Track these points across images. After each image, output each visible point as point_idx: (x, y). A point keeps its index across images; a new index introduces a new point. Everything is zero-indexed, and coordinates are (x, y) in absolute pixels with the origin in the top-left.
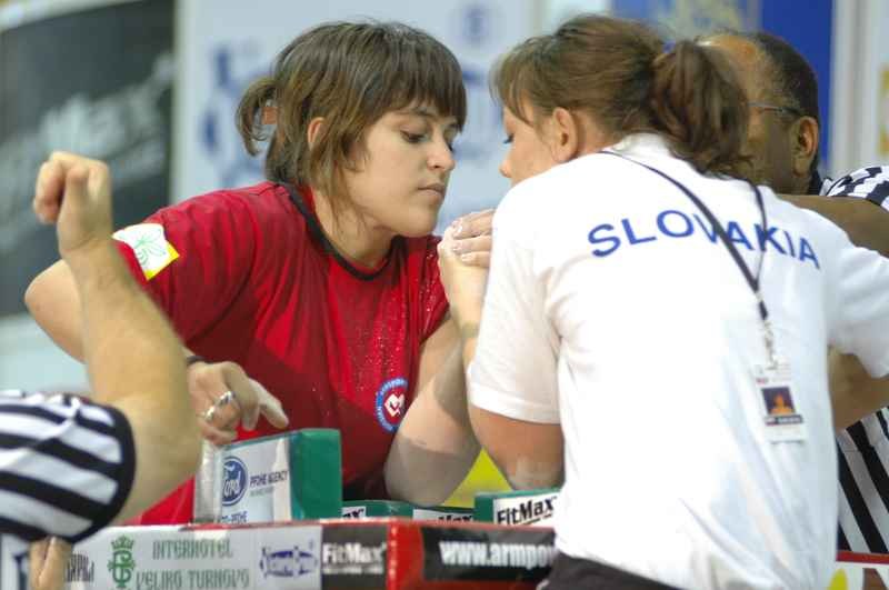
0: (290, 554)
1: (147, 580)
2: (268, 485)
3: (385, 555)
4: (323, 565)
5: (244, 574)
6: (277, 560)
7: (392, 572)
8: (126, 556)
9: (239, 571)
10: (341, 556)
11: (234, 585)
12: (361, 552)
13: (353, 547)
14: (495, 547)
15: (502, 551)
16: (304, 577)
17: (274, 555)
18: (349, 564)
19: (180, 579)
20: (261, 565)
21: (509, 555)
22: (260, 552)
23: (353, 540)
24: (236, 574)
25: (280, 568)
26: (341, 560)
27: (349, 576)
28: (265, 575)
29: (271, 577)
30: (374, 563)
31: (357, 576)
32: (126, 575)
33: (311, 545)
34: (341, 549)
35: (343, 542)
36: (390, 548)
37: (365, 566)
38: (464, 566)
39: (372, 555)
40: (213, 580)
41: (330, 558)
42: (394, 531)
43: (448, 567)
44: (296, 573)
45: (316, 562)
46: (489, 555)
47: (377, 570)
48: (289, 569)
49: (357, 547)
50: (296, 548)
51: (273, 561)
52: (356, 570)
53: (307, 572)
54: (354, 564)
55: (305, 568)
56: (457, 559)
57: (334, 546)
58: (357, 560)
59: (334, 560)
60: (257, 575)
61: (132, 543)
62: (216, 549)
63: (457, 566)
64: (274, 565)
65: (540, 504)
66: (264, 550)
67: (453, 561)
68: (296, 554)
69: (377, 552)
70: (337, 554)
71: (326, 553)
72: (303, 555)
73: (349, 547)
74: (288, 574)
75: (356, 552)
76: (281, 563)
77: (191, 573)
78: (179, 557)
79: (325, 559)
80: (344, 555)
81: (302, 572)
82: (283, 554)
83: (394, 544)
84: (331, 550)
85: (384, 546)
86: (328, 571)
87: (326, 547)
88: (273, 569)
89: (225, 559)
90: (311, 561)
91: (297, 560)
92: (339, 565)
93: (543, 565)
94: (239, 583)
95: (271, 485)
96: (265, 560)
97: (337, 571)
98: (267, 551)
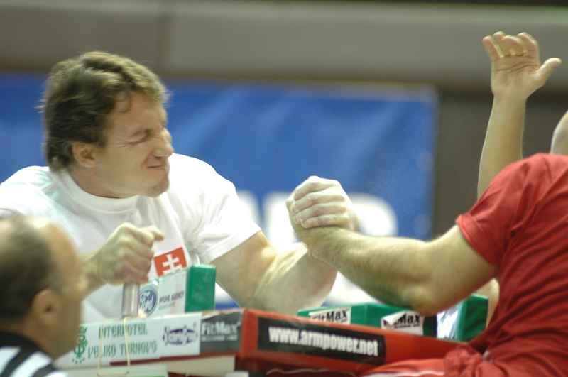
0: (181, 330)
1: (95, 353)
2: (171, 302)
3: (239, 328)
4: (201, 336)
5: (154, 345)
6: (173, 334)
8: (82, 338)
9: (151, 343)
10: (212, 330)
11: (147, 351)
12: (225, 327)
13: (220, 325)
14: (304, 333)
15: (308, 336)
16: (189, 345)
17: (172, 332)
19: (115, 350)
20: (164, 338)
21: (312, 340)
22: (163, 331)
23: (221, 321)
24: (149, 345)
25: (175, 339)
26: (212, 332)
27: (216, 342)
28: (166, 344)
29: (169, 345)
30: (233, 334)
31: (221, 342)
32: (82, 349)
33: (195, 325)
34: (212, 326)
37: (226, 335)
38: (284, 344)
39: (231, 329)
40: (135, 349)
41: (206, 332)
44: (184, 342)
45: (197, 335)
47: (234, 338)
48: (181, 340)
49: (222, 324)
50: (185, 327)
51: (170, 335)
52: (221, 338)
53: (191, 341)
54: (220, 334)
55: (190, 338)
57: (209, 325)
58: (222, 332)
59: (208, 332)
60: (161, 344)
61: (86, 329)
62: (137, 329)
63: (279, 342)
64: (172, 338)
66: (165, 329)
68: (185, 330)
69: (234, 327)
70: (210, 330)
71: (204, 329)
72: (189, 331)
73: (217, 324)
74: (179, 342)
75: (221, 328)
76: (175, 337)
77: (122, 345)
78: (115, 336)
79: (203, 332)
80: (215, 329)
81: (188, 341)
82: (177, 331)
84: (206, 327)
85: (239, 323)
86: (204, 339)
87: (204, 324)
88: (171, 340)
89: (143, 335)
90: (195, 334)
91: (186, 334)
92: (211, 335)
93: (333, 347)
94: (151, 350)
95: (173, 301)
96: (166, 335)
97: (210, 339)
98: (168, 330)
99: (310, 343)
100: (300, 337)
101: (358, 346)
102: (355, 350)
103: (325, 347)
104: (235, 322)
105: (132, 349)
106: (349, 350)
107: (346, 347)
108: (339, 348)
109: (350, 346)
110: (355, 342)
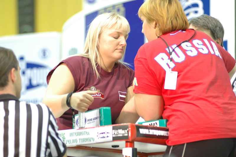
0: (105, 133)
1: (69, 142)
3: (128, 131)
4: (113, 135)
7: (130, 135)
8: (63, 137)
9: (92, 138)
11: (91, 141)
15: (151, 131)
16: (108, 138)
17: (100, 134)
18: (119, 134)
19: (77, 141)
20: (97, 136)
21: (153, 132)
22: (97, 133)
25: (102, 136)
26: (117, 133)
27: (119, 137)
28: (98, 138)
29: (100, 139)
31: (121, 137)
34: (117, 131)
35: (117, 129)
36: (129, 130)
37: (123, 134)
38: (144, 134)
39: (125, 132)
40: (85, 140)
41: (114, 133)
42: (130, 126)
43: (141, 134)
44: (106, 137)
45: (111, 134)
47: (126, 135)
48: (104, 136)
49: (121, 130)
50: (106, 131)
52: (121, 135)
54: (120, 134)
57: (115, 130)
58: (121, 133)
59: (115, 133)
60: (96, 138)
61: (64, 134)
62: (86, 133)
65: (154, 124)
67: (142, 133)
68: (106, 133)
69: (126, 131)
72: (108, 133)
73: (119, 130)
74: (104, 137)
76: (102, 135)
77: (80, 139)
78: (76, 136)
79: (113, 134)
80: (118, 132)
81: (107, 137)
82: (103, 133)
83: (130, 129)
85: (128, 129)
86: (114, 136)
87: (114, 131)
88: (100, 137)
89: (88, 135)
92: (117, 134)
93: (160, 135)
94: (92, 141)
95: (94, 121)
97: (116, 136)
99: (152, 134)
100: (149, 132)
101: (167, 134)
102: (166, 135)
103: (157, 135)
104: (126, 129)
105: (84, 140)
108: (162, 135)
110: (166, 132)
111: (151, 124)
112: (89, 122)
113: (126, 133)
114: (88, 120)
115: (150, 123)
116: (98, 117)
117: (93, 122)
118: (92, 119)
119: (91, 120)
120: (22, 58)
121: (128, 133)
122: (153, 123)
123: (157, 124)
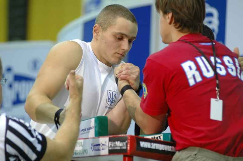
2: (87, 131)
3: (127, 144)
4: (109, 147)
6: (96, 146)
7: (129, 148)
9: (85, 150)
11: (83, 153)
12: (120, 143)
14: (152, 144)
15: (154, 145)
16: (103, 151)
17: (95, 145)
18: (116, 146)
20: (91, 148)
21: (156, 146)
22: (91, 145)
23: (118, 141)
26: (114, 146)
27: (117, 150)
28: (92, 151)
29: (93, 151)
31: (119, 149)
34: (114, 143)
35: (115, 141)
36: (128, 142)
37: (121, 147)
38: (146, 148)
39: (123, 144)
40: (77, 153)
41: (111, 145)
42: (129, 138)
43: (142, 148)
44: (101, 150)
45: (107, 147)
46: (151, 146)
47: (124, 148)
49: (119, 142)
50: (101, 143)
51: (94, 147)
52: (119, 148)
53: (104, 149)
54: (118, 146)
55: (104, 148)
56: (144, 146)
57: (112, 142)
58: (119, 145)
59: (112, 146)
60: (90, 151)
62: (78, 144)
63: (144, 148)
64: (95, 148)
66: (92, 144)
68: (101, 145)
69: (125, 143)
70: (113, 145)
71: (110, 144)
72: (103, 145)
73: (116, 142)
74: (99, 150)
75: (119, 144)
76: (97, 147)
79: (110, 146)
80: (115, 144)
81: (103, 149)
83: (129, 141)
84: (111, 143)
85: (127, 142)
86: (110, 149)
87: (110, 143)
88: (94, 149)
89: (81, 147)
90: (106, 146)
91: (102, 146)
92: (113, 147)
93: (163, 149)
94: (85, 153)
95: (88, 131)
96: (92, 147)
97: (113, 149)
98: (93, 145)
99: (155, 148)
101: (172, 149)
102: (171, 150)
103: (161, 149)
104: (125, 141)
105: (75, 153)
106: (169, 150)
107: (168, 149)
108: (165, 150)
109: (169, 149)
110: (171, 147)
111: (153, 138)
112: (83, 132)
113: (124, 146)
114: (82, 130)
115: (153, 136)
116: (93, 127)
117: (87, 133)
118: (87, 129)
119: (85, 130)
120: (9, 70)
121: (127, 146)
122: (156, 136)
123: (160, 138)
